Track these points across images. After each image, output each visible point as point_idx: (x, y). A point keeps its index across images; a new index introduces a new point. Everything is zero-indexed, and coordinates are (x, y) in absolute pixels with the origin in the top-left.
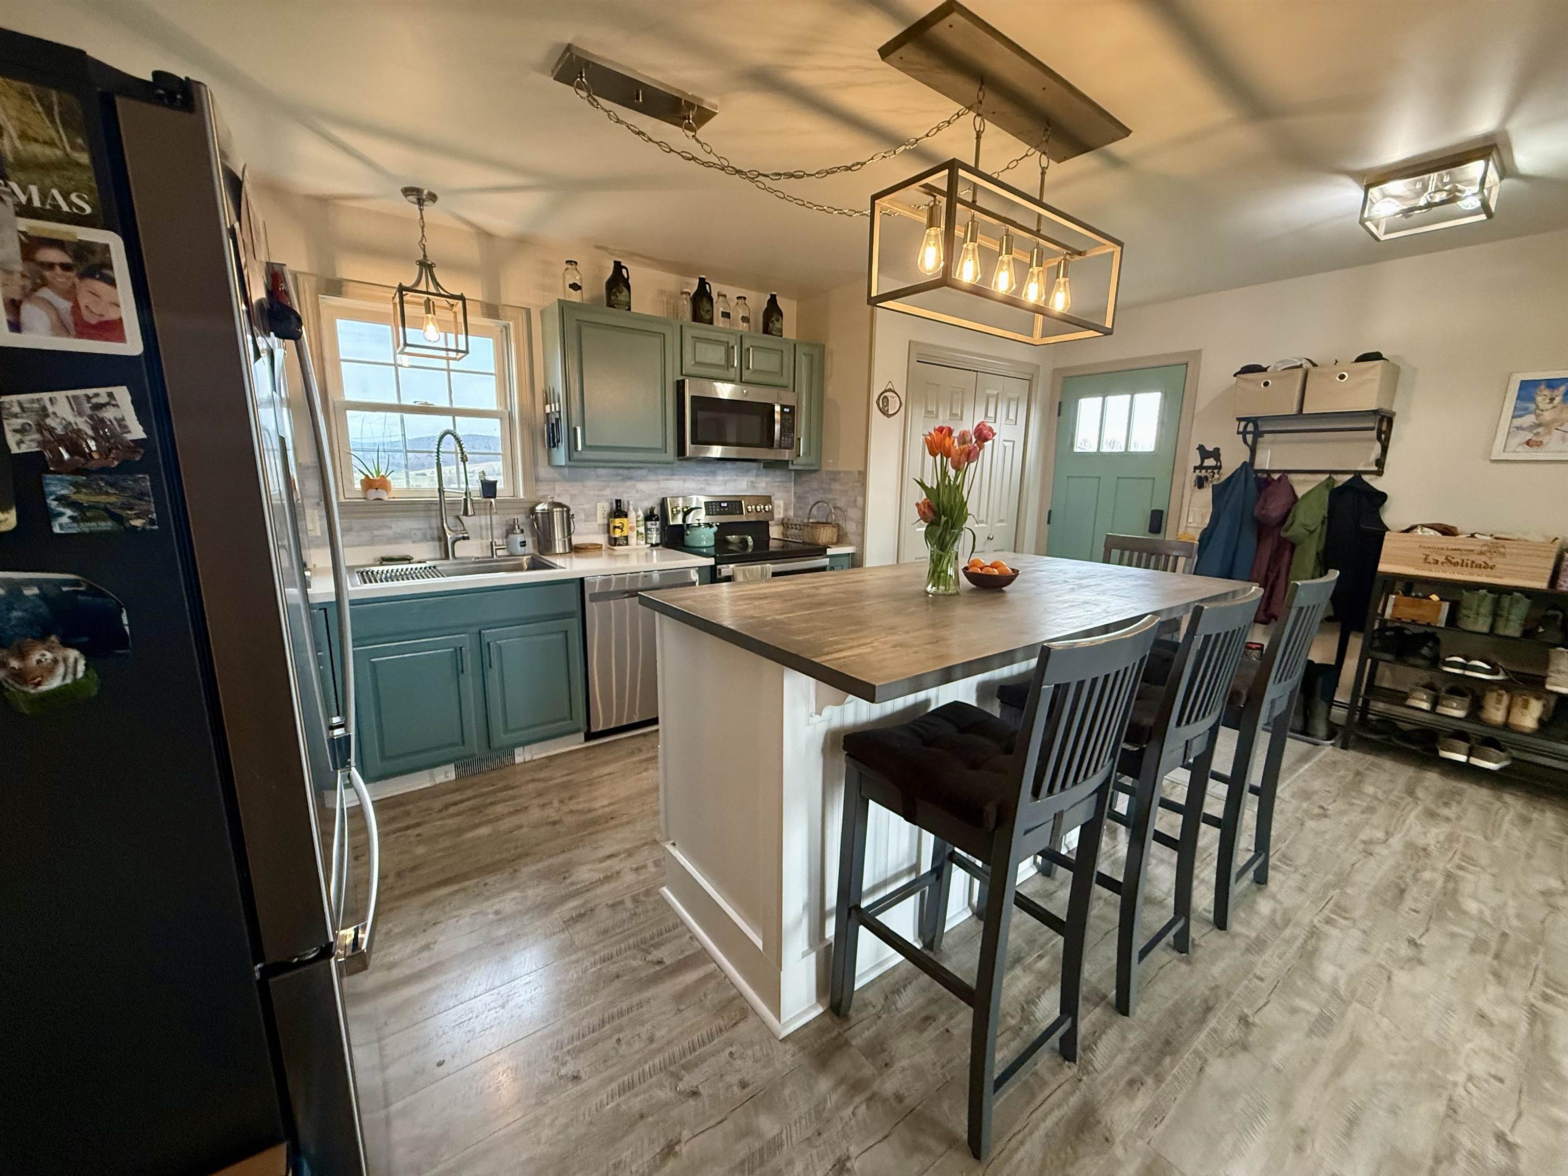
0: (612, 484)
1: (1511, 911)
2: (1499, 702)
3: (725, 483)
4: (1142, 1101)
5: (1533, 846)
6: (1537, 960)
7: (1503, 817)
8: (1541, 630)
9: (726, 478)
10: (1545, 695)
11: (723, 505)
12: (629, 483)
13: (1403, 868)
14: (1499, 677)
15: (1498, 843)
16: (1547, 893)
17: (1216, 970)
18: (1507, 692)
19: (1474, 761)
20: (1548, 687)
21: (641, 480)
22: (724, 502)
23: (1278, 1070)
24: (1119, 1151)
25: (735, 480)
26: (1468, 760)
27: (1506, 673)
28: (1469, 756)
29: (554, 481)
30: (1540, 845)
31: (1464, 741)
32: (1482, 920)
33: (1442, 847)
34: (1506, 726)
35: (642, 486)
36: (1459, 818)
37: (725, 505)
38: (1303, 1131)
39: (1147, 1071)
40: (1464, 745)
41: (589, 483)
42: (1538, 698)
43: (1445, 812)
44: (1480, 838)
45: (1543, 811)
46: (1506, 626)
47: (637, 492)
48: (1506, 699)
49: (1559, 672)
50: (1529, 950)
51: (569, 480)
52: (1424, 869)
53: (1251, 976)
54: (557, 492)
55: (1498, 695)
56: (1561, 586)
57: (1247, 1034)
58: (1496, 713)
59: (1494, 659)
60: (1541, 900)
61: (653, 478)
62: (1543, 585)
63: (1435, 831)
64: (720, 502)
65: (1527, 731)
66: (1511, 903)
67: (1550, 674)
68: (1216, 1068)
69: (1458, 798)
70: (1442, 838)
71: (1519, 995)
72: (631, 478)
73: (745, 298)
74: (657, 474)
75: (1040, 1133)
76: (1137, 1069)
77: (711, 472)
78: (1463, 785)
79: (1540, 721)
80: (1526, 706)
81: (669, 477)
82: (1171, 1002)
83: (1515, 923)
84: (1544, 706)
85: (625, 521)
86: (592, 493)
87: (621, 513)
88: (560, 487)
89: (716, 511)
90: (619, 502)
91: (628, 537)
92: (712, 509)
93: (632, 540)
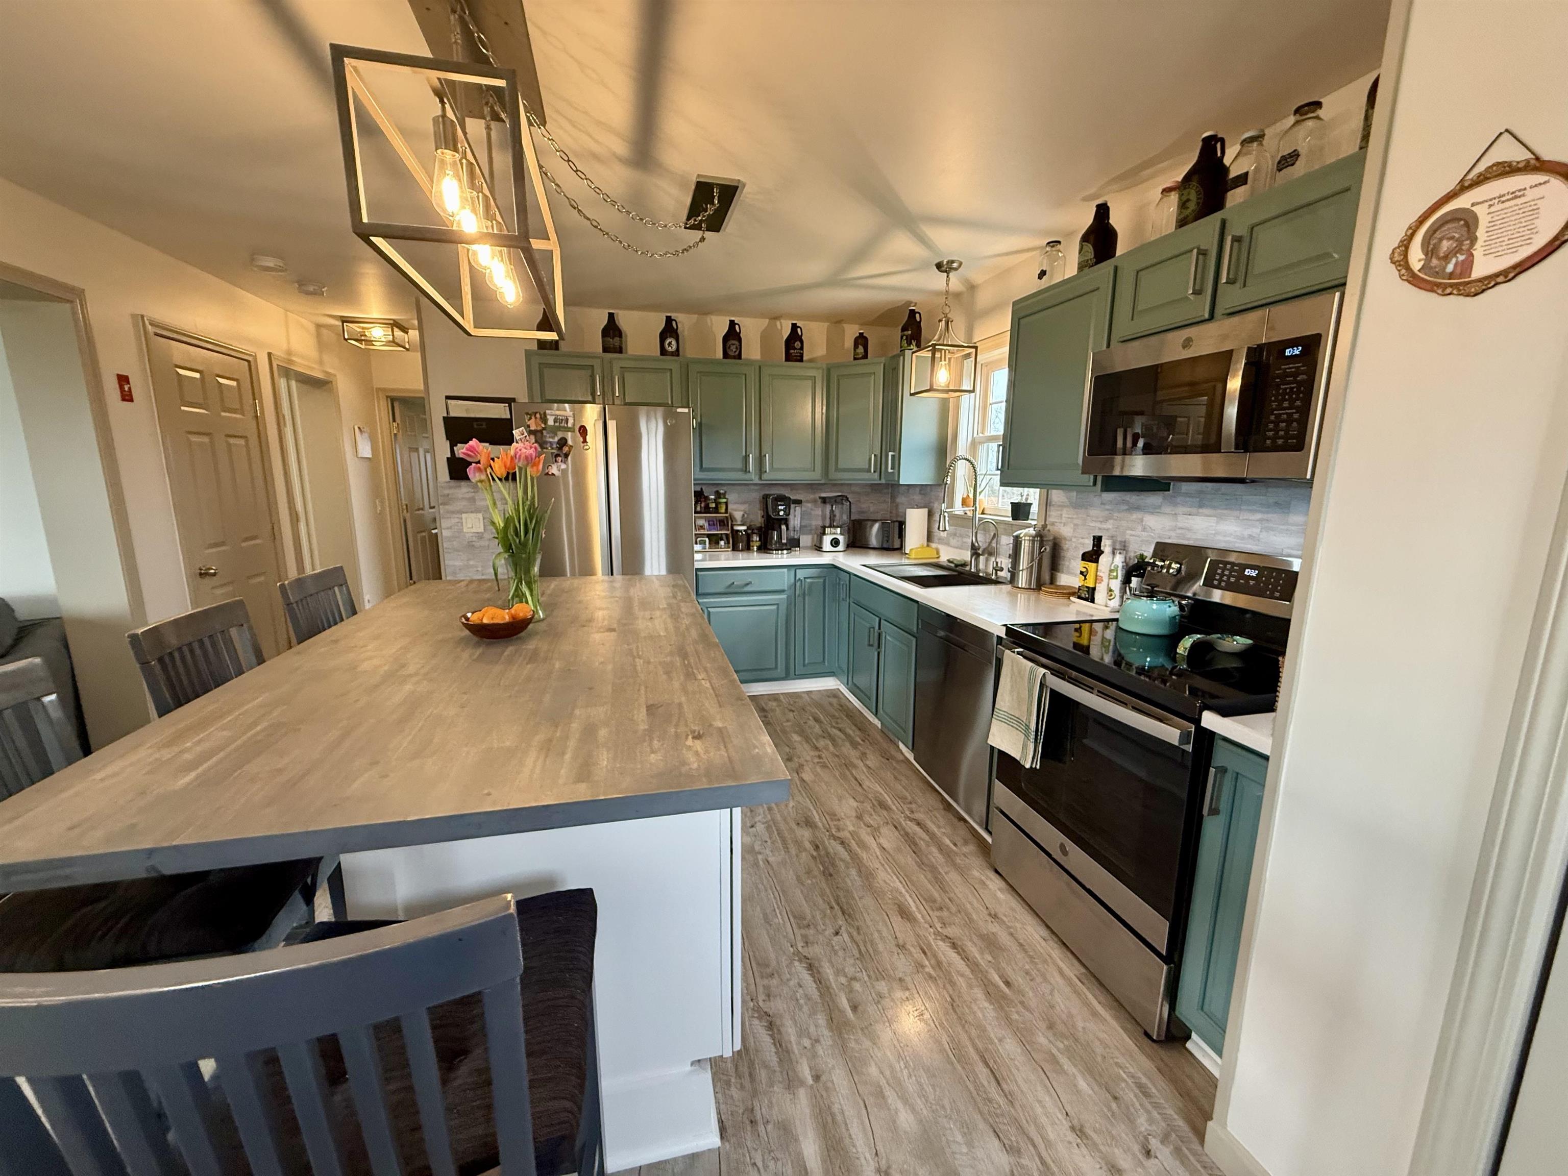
11: (1248, 572)
12: (1136, 516)
21: (1152, 513)
22: (1252, 567)
29: (1062, 506)
35: (1152, 521)
37: (1254, 573)
41: (1094, 512)
51: (1076, 506)
54: (1064, 520)
61: (1168, 509)
64: (1244, 567)
72: (1138, 508)
74: (1175, 505)
77: (1277, 504)
81: (1194, 510)
85: (1092, 566)
86: (1093, 524)
87: (1093, 556)
88: (1066, 513)
89: (1228, 582)
90: (1098, 540)
91: (1094, 589)
92: (1222, 575)
93: (1100, 596)
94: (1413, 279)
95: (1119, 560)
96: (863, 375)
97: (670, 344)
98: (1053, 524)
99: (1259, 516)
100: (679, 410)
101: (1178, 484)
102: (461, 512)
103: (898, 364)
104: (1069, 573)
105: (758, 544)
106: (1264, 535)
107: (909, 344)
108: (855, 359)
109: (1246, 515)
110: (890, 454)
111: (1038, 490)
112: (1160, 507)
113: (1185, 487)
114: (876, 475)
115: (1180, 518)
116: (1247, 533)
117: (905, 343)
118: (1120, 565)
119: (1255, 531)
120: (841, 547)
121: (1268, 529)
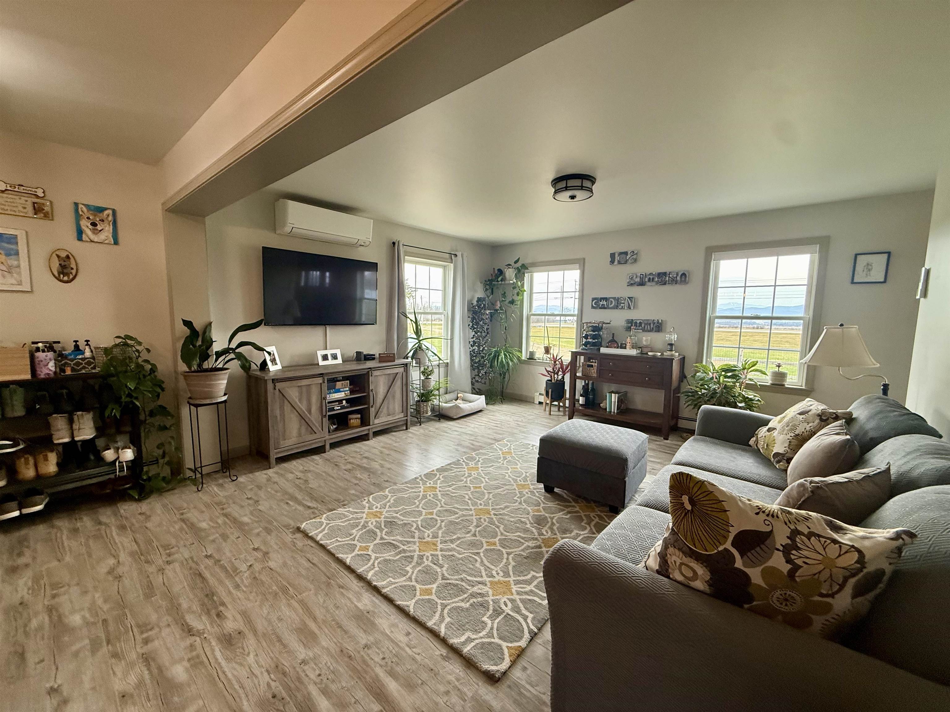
1: (100, 602)
2: (27, 463)
5: (87, 546)
6: (130, 621)
7: (62, 538)
8: (38, 407)
10: (55, 447)
13: (12, 634)
14: (21, 447)
15: (68, 558)
16: (111, 572)
18: (31, 455)
19: (26, 511)
20: (56, 442)
26: (21, 513)
27: (24, 442)
28: (20, 510)
30: (91, 542)
31: (12, 501)
32: (88, 624)
33: (33, 590)
34: (39, 476)
36: (34, 558)
40: (14, 504)
42: (52, 451)
43: (22, 561)
44: (55, 563)
45: (81, 519)
46: (13, 410)
48: (31, 461)
49: (58, 430)
50: (121, 619)
52: (30, 620)
55: (25, 459)
56: (40, 375)
58: (28, 472)
59: (11, 435)
60: (110, 578)
62: (27, 376)
63: (21, 582)
65: (53, 474)
66: (97, 595)
67: (53, 433)
69: (25, 543)
70: (30, 584)
71: (134, 656)
78: (24, 532)
79: (58, 464)
80: (46, 459)
83: (106, 607)
84: (57, 454)
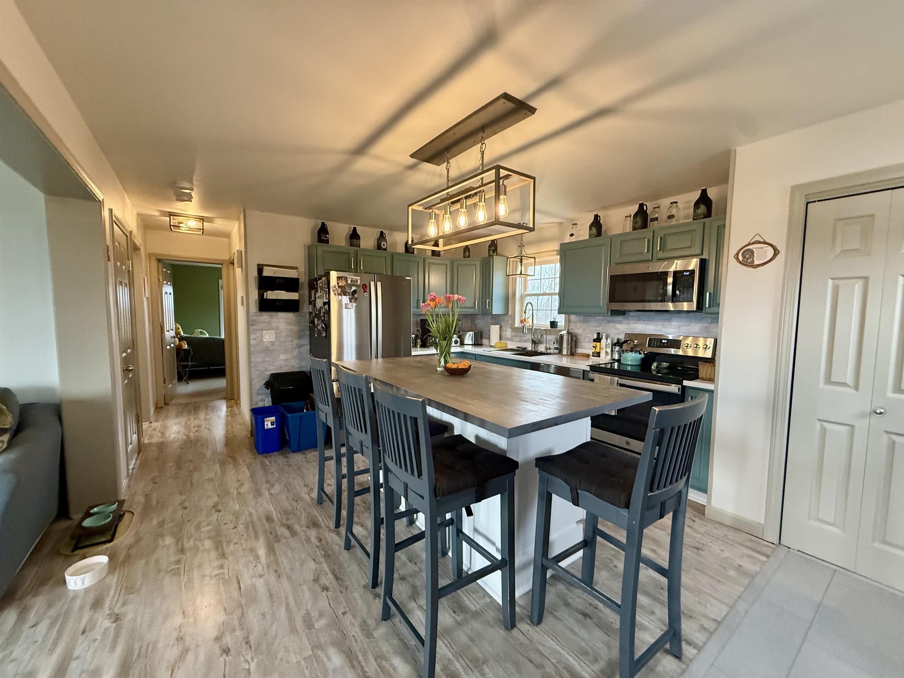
0: (603, 324)
3: (680, 327)
4: (314, 540)
9: (680, 324)
11: (663, 341)
12: (611, 324)
17: (356, 595)
21: (619, 323)
23: (300, 585)
24: (305, 528)
25: (689, 325)
29: (576, 322)
35: (619, 326)
37: (665, 341)
38: (279, 577)
39: (322, 545)
41: (592, 324)
47: (616, 329)
51: (583, 322)
53: (347, 609)
54: (577, 327)
57: (320, 585)
61: (626, 322)
64: (661, 339)
68: (312, 565)
73: (677, 202)
74: (629, 320)
75: (318, 515)
76: (324, 542)
81: (636, 322)
82: (346, 567)
85: (598, 344)
86: (592, 329)
87: (598, 340)
88: (578, 325)
89: (657, 345)
90: (598, 334)
91: (599, 353)
92: (654, 343)
93: (603, 354)
94: (740, 263)
95: (609, 341)
96: (469, 265)
97: (384, 245)
98: (572, 329)
99: (661, 323)
100: (407, 278)
101: (629, 313)
102: (262, 330)
103: (490, 262)
104: (582, 348)
105: (420, 344)
106: (663, 329)
107: (494, 253)
108: (464, 257)
109: (655, 323)
110: (488, 300)
111: (564, 315)
112: (622, 321)
113: (631, 314)
114: (478, 310)
115: (631, 324)
116: (657, 329)
117: (491, 253)
118: (610, 343)
119: (660, 328)
120: (458, 344)
121: (665, 327)
